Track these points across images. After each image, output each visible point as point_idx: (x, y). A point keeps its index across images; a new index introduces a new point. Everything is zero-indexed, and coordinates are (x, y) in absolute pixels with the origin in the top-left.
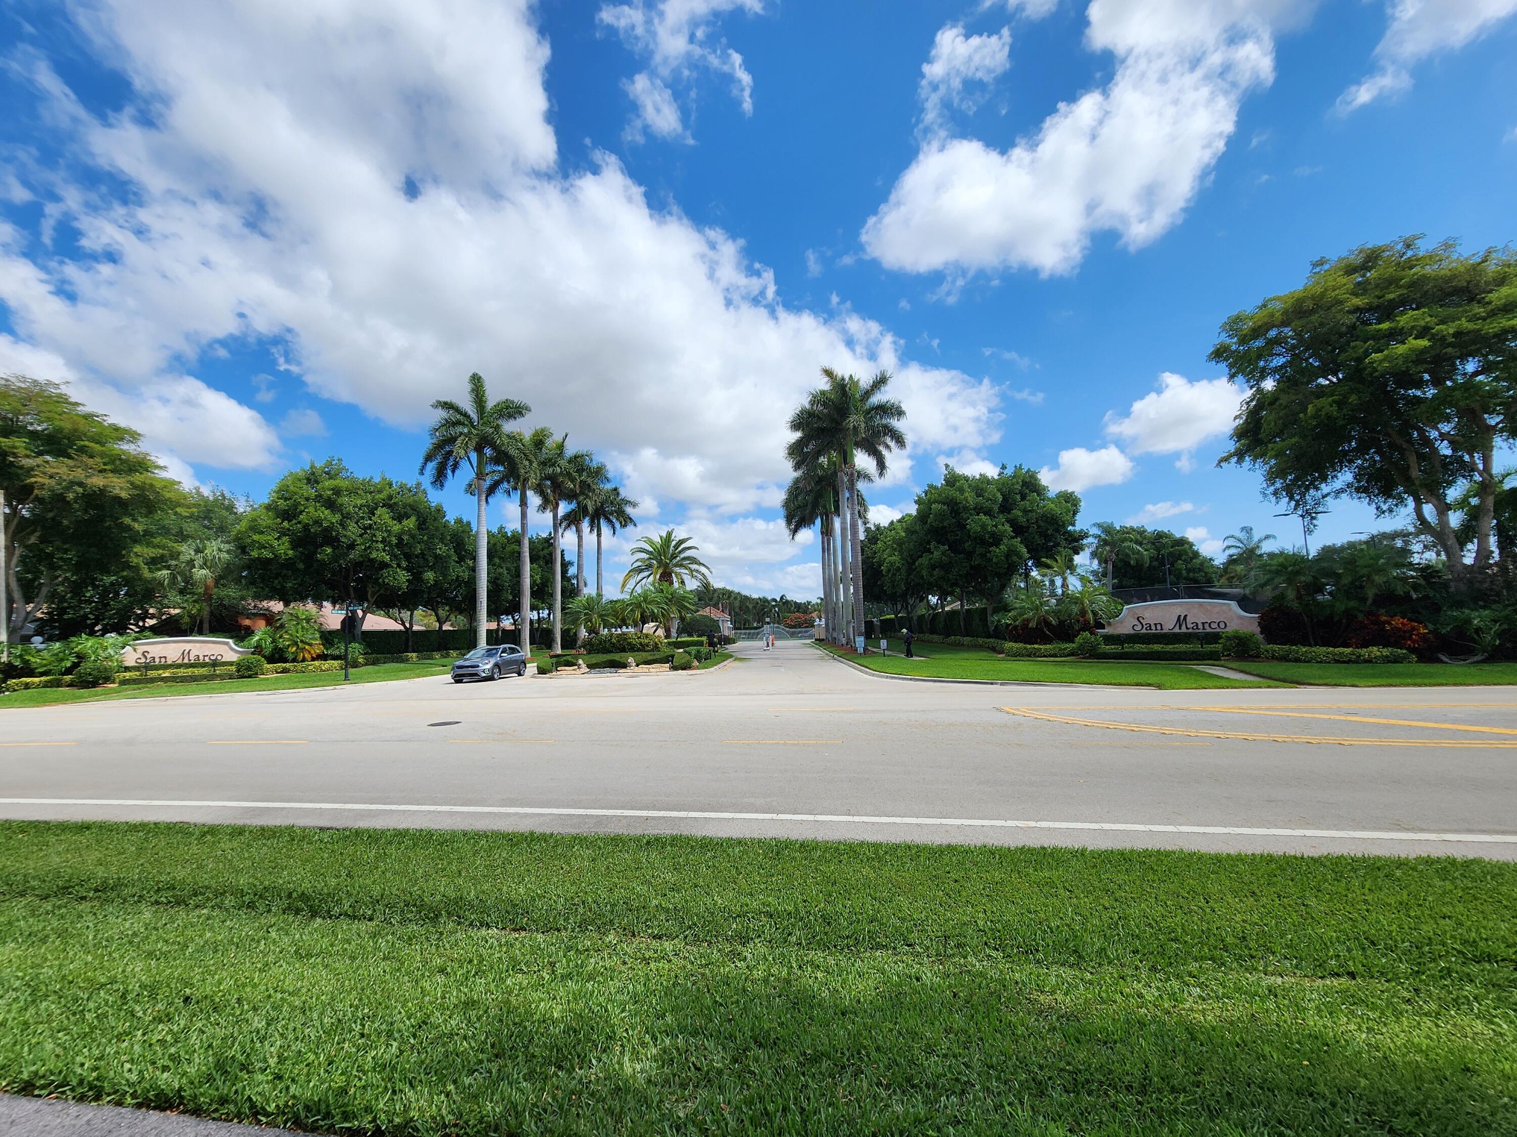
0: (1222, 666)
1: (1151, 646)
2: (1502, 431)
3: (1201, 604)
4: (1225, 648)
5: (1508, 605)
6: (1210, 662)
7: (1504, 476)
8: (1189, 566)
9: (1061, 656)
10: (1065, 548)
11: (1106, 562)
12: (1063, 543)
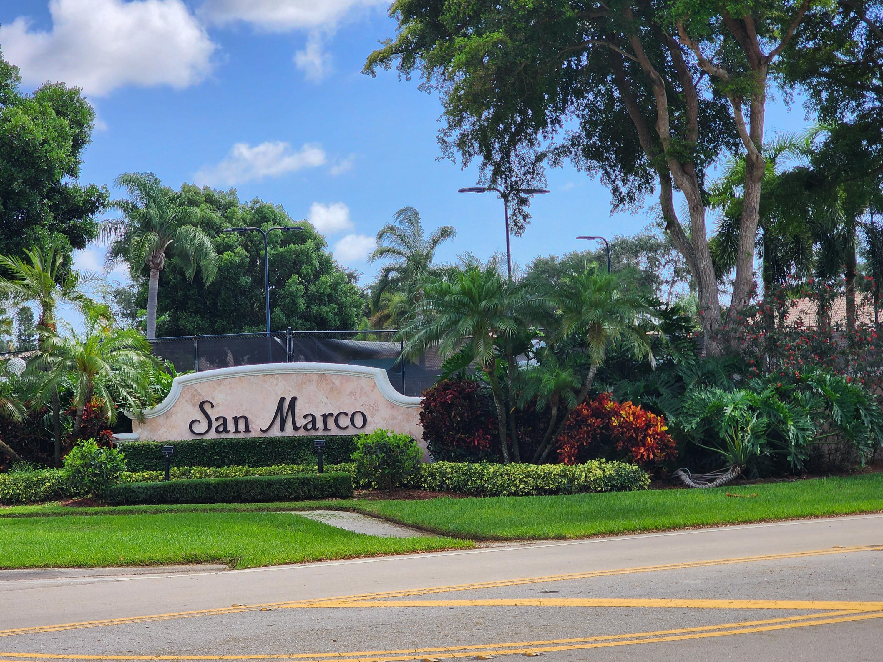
0: (355, 510)
1: (224, 470)
2: (778, 68)
3: (322, 375)
4: (362, 471)
5: (769, 381)
6: (334, 502)
7: (779, 150)
8: (313, 288)
9: (30, 501)
10: (51, 229)
11: (146, 272)
12: (48, 217)
